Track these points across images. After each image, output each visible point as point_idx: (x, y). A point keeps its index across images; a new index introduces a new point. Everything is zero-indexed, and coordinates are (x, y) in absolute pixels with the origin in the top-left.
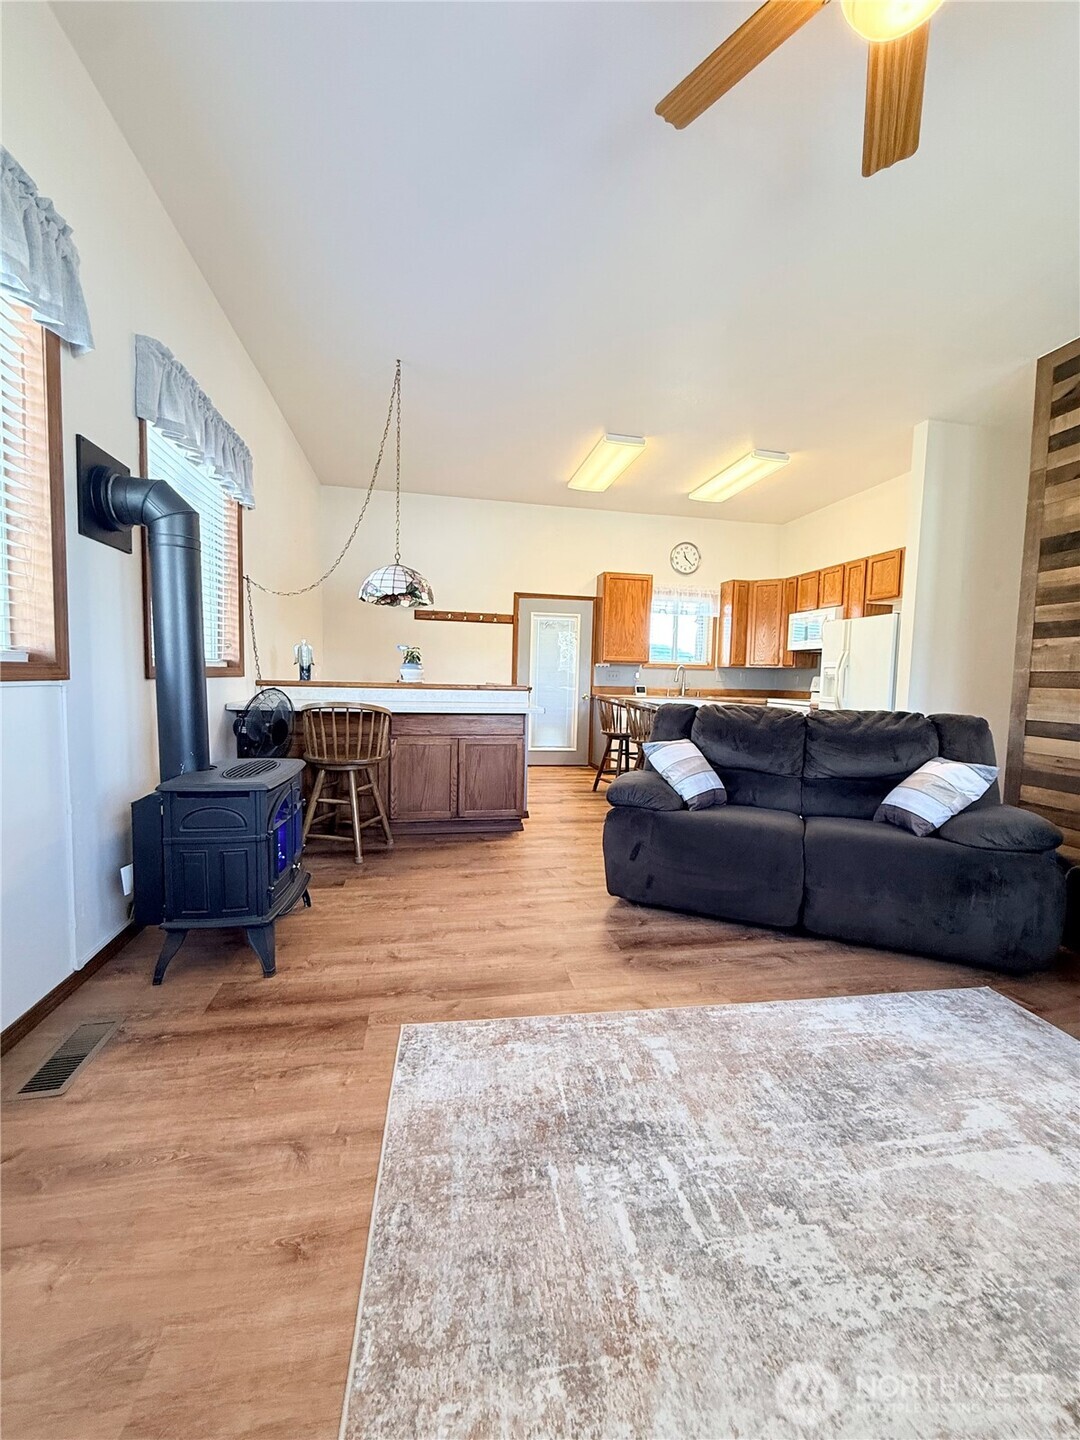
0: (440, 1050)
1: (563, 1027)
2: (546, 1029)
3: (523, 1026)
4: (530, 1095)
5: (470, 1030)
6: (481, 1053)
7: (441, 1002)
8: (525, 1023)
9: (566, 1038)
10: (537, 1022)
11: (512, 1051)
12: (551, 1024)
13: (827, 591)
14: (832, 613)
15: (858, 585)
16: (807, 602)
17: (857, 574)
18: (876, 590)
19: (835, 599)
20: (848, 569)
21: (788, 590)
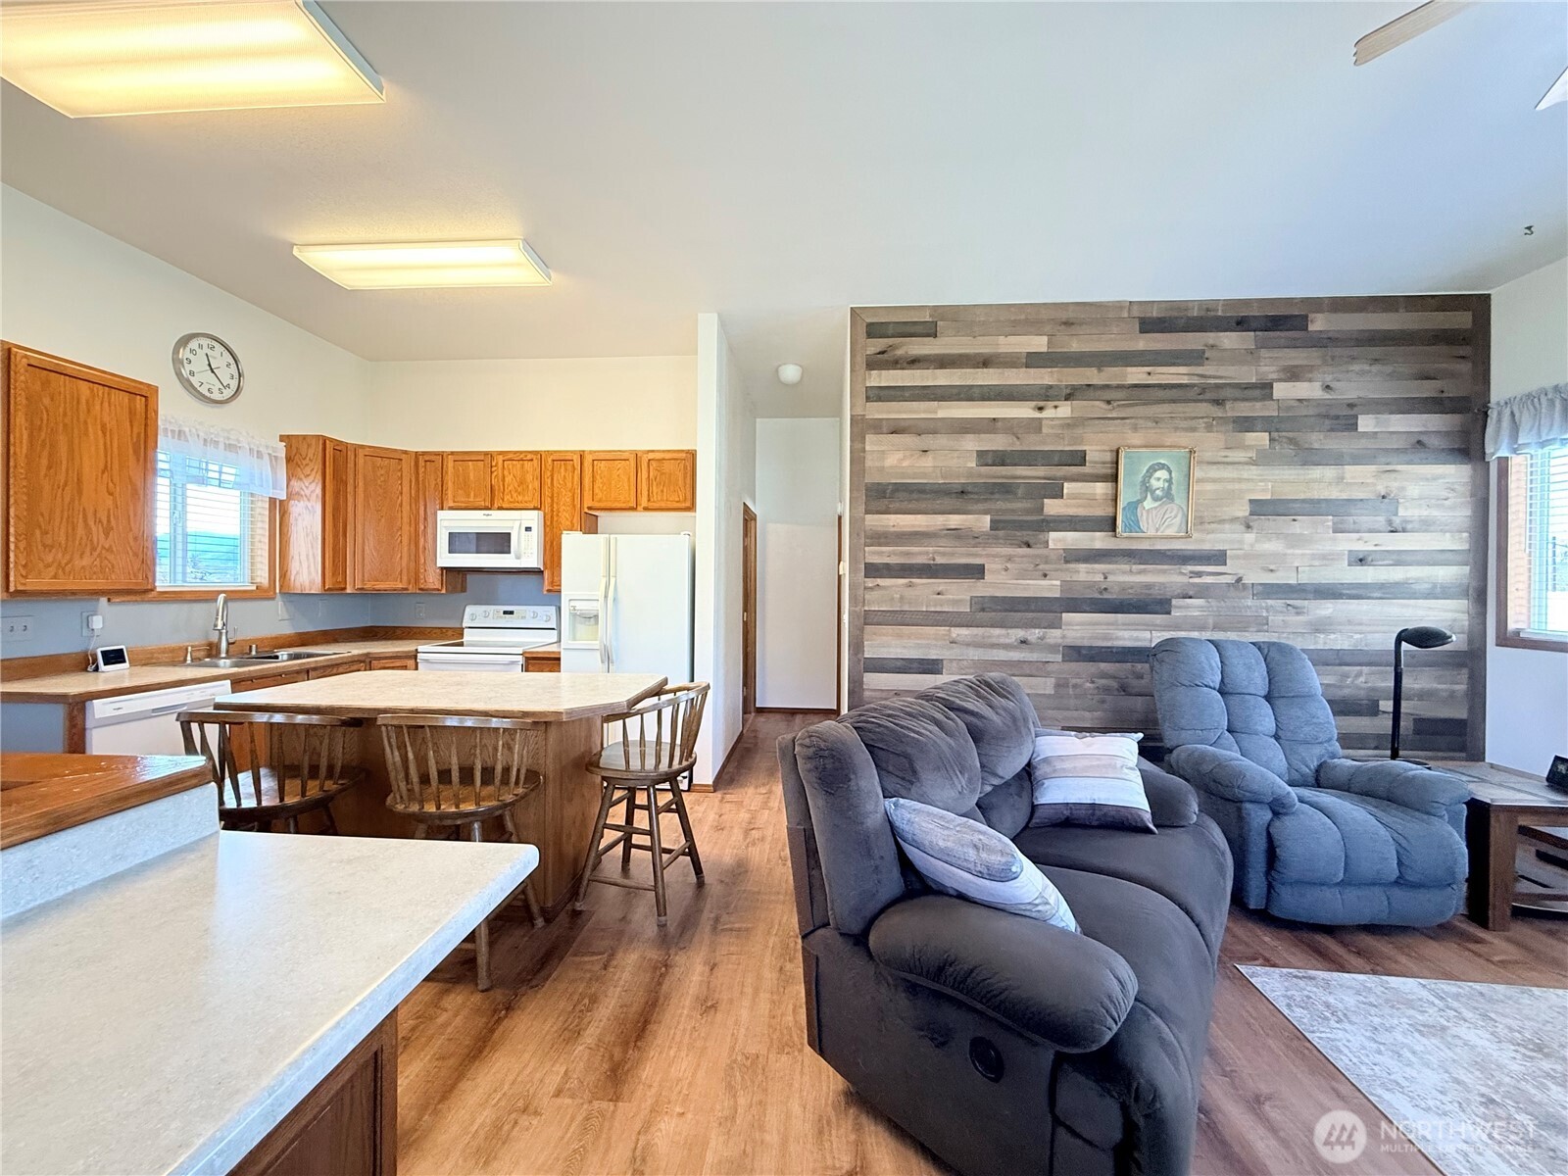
13: (508, 485)
14: (533, 518)
15: (569, 485)
16: (468, 496)
17: (566, 470)
18: (600, 495)
19: (526, 498)
20: (550, 460)
21: (421, 470)
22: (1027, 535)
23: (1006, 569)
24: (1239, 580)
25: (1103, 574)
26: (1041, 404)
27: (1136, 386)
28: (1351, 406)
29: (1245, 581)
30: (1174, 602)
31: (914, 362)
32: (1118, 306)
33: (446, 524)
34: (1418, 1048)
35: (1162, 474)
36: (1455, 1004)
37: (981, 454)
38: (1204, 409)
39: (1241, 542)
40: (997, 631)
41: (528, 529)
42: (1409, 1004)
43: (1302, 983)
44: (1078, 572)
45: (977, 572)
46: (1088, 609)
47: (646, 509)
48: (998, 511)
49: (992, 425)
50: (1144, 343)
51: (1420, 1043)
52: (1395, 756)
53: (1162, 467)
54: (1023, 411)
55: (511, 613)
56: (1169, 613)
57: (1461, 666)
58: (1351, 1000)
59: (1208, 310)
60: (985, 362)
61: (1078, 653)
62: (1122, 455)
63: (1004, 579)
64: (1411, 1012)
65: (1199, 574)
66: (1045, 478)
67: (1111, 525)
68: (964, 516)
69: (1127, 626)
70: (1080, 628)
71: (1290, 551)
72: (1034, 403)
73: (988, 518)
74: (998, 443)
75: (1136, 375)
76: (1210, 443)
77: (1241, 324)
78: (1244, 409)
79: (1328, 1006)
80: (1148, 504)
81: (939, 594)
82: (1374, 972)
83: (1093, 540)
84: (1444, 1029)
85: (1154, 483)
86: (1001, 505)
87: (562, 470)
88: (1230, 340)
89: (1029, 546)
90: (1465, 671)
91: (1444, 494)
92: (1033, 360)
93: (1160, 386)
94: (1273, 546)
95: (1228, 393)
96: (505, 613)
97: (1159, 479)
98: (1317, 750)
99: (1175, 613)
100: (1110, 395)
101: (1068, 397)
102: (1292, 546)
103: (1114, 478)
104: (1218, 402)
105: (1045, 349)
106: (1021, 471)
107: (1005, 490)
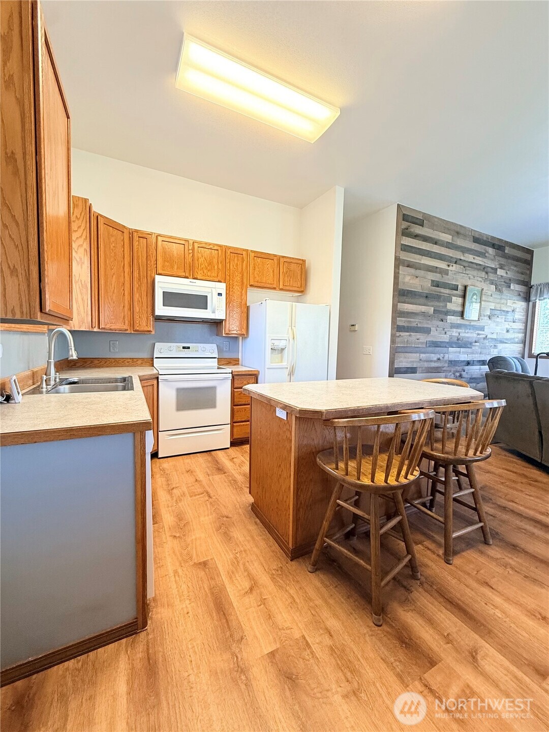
13: (201, 264)
14: (222, 287)
15: (240, 269)
16: (172, 267)
17: (238, 260)
18: (257, 278)
19: (213, 274)
20: (229, 253)
21: (136, 244)
22: (441, 316)
23: (437, 330)
24: (486, 337)
25: (459, 333)
26: (449, 264)
27: (471, 262)
28: (510, 280)
29: (488, 337)
30: (474, 344)
31: (416, 236)
32: (469, 230)
33: (161, 285)
35: (475, 297)
37: (432, 281)
38: (483, 274)
39: (488, 323)
40: (432, 355)
41: (220, 294)
44: (453, 332)
45: (427, 331)
46: (454, 346)
47: (281, 289)
48: (437, 306)
49: (434, 270)
50: (473, 246)
53: (475, 294)
54: (442, 265)
55: (189, 348)
56: (471, 348)
59: (487, 238)
60: (436, 242)
61: (451, 363)
62: (467, 288)
63: (436, 335)
65: (478, 334)
66: (448, 294)
67: (462, 314)
68: (426, 307)
69: (464, 353)
70: (453, 353)
71: (496, 327)
72: (447, 263)
73: (433, 308)
74: (437, 277)
76: (486, 287)
77: (493, 246)
78: (491, 276)
80: (471, 307)
81: (418, 339)
83: (458, 320)
86: (437, 304)
87: (236, 260)
88: (491, 251)
89: (442, 321)
91: (522, 311)
92: (448, 245)
93: (475, 263)
94: (494, 325)
95: (489, 270)
96: (184, 348)
99: (473, 348)
100: (466, 264)
101: (456, 263)
102: (497, 325)
103: (464, 297)
104: (487, 273)
105: (451, 242)
106: (442, 290)
107: (438, 297)
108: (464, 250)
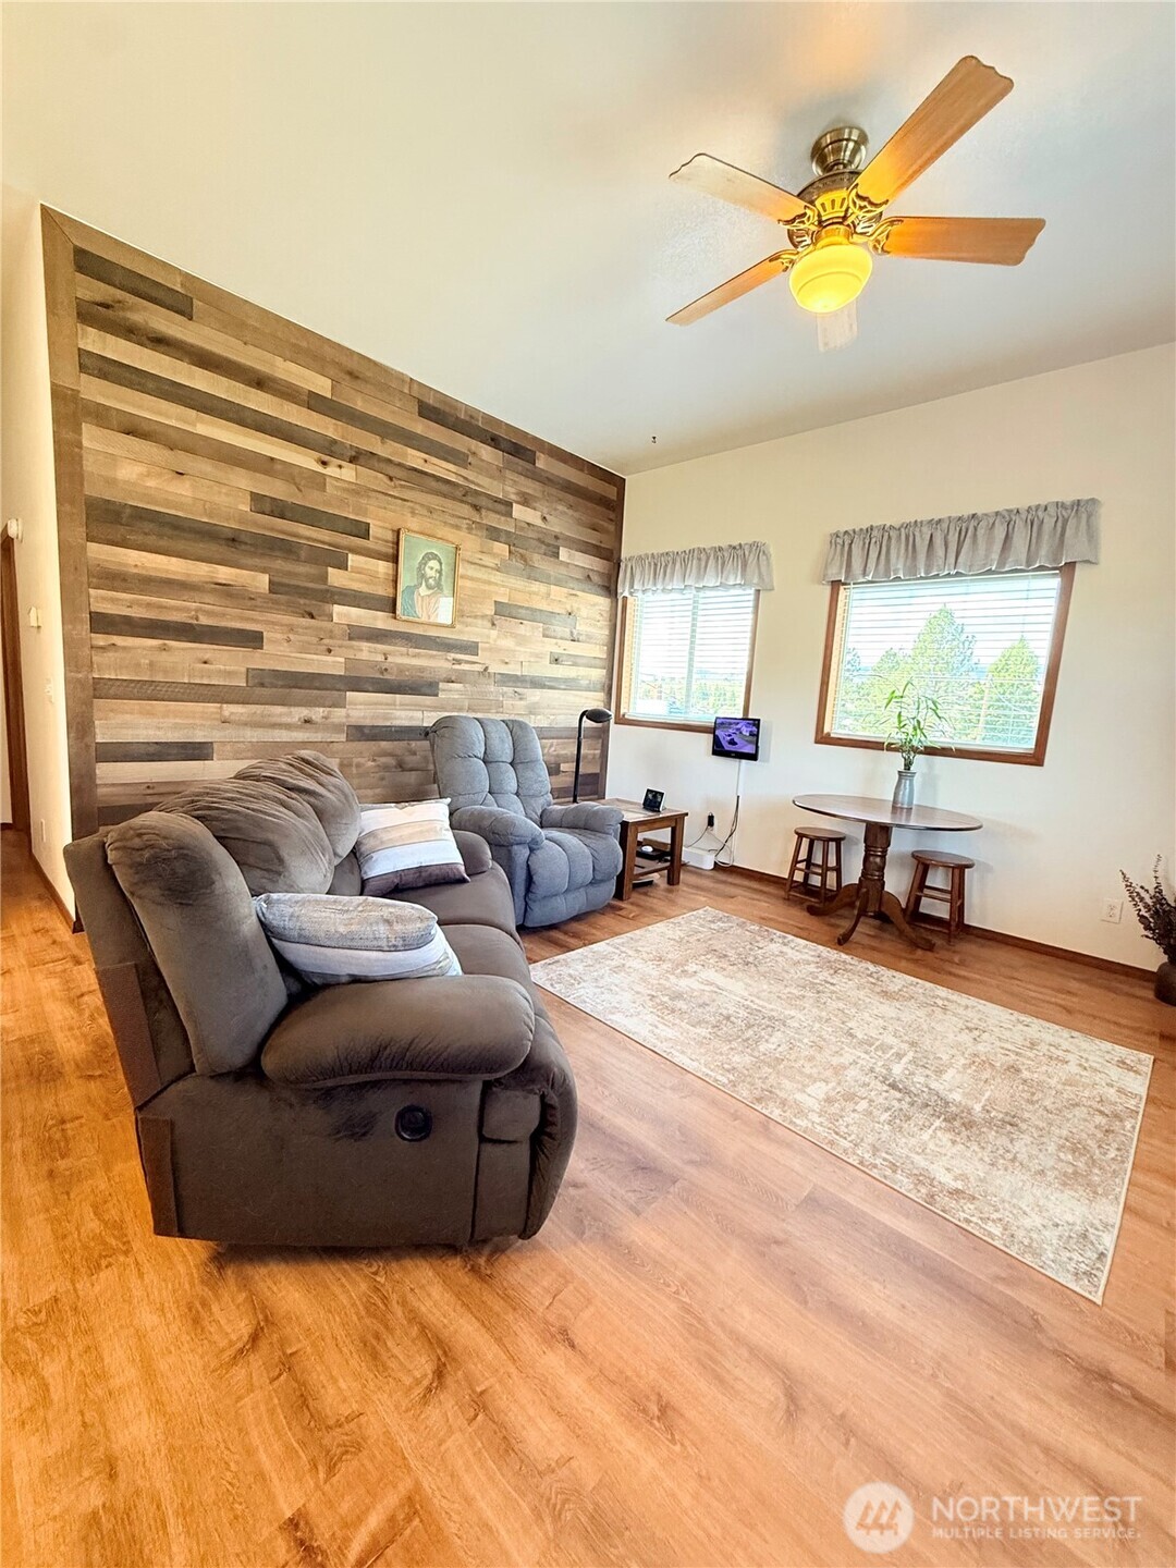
0: (1046, 1233)
1: (878, 1161)
2: (899, 1172)
3: (924, 1191)
4: (963, 1144)
5: (996, 1230)
6: (994, 1199)
7: (1024, 1303)
8: (919, 1191)
9: (887, 1153)
10: (904, 1183)
11: (956, 1179)
12: (888, 1172)
22: (311, 605)
23: (289, 641)
24: (486, 669)
25: (385, 654)
26: (326, 458)
27: (415, 470)
28: (556, 538)
29: (490, 670)
30: (441, 685)
31: (159, 342)
32: (401, 378)
34: (617, 982)
35: (434, 564)
36: (624, 949)
37: (256, 497)
38: (466, 510)
39: (488, 637)
40: (279, 709)
42: (605, 957)
43: (554, 967)
44: (362, 650)
45: (254, 640)
46: (370, 689)
48: (277, 571)
49: (267, 466)
50: (421, 427)
51: (617, 978)
52: (575, 801)
53: (435, 557)
54: (305, 460)
56: (437, 695)
57: (600, 737)
58: (580, 967)
59: (471, 417)
60: (260, 382)
61: (361, 733)
62: (402, 536)
63: (285, 649)
64: (608, 962)
65: (459, 662)
66: (330, 545)
67: (391, 606)
68: (238, 571)
69: (404, 707)
70: (363, 707)
71: (518, 648)
72: (317, 455)
73: (266, 578)
74: (277, 489)
75: (415, 458)
76: (471, 543)
77: (494, 441)
78: (492, 520)
79: (570, 975)
80: (423, 590)
81: (205, 663)
82: (585, 945)
83: (375, 619)
84: (624, 965)
85: (430, 573)
86: (279, 564)
88: (487, 453)
89: (313, 617)
90: (600, 741)
91: (598, 617)
92: (314, 402)
93: (433, 476)
94: (508, 643)
95: (483, 502)
97: (432, 569)
98: (542, 801)
99: (441, 695)
100: (392, 471)
101: (352, 460)
102: (519, 644)
103: (395, 559)
104: (477, 508)
105: (329, 396)
106: (304, 530)
107: (286, 548)
108: (386, 431)
